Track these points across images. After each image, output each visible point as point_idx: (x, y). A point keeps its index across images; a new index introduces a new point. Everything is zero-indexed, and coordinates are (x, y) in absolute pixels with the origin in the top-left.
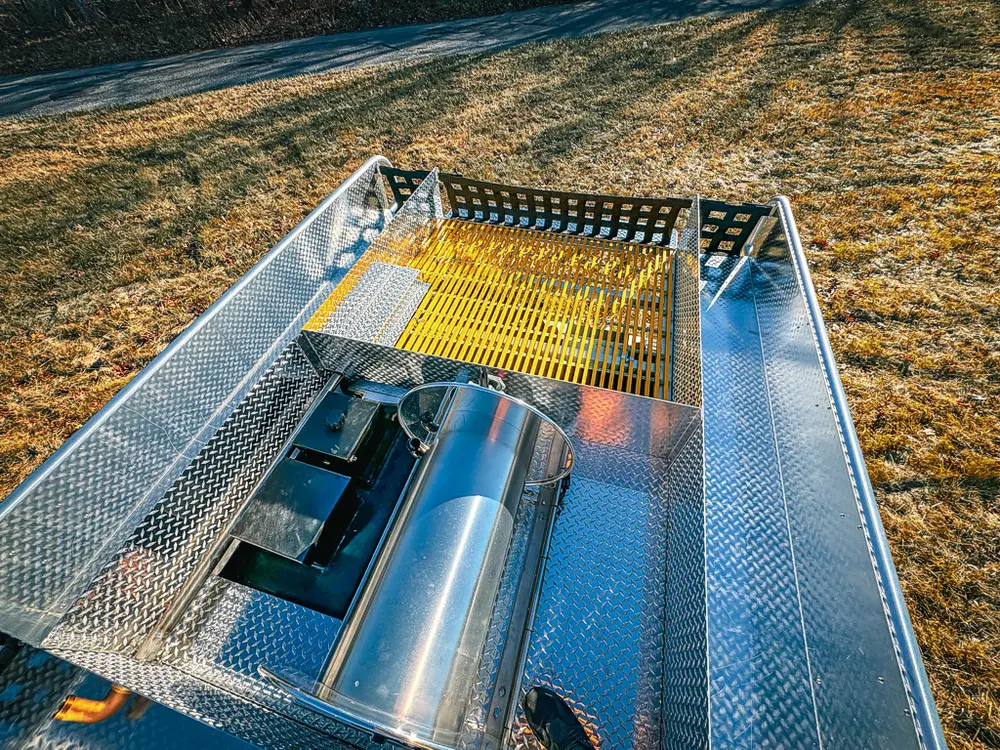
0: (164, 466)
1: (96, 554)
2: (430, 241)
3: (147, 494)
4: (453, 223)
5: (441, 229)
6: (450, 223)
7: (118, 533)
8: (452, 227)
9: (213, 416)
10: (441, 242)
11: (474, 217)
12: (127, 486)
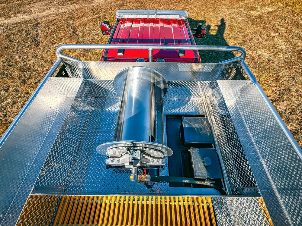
3: (247, 126)
12: (252, 122)
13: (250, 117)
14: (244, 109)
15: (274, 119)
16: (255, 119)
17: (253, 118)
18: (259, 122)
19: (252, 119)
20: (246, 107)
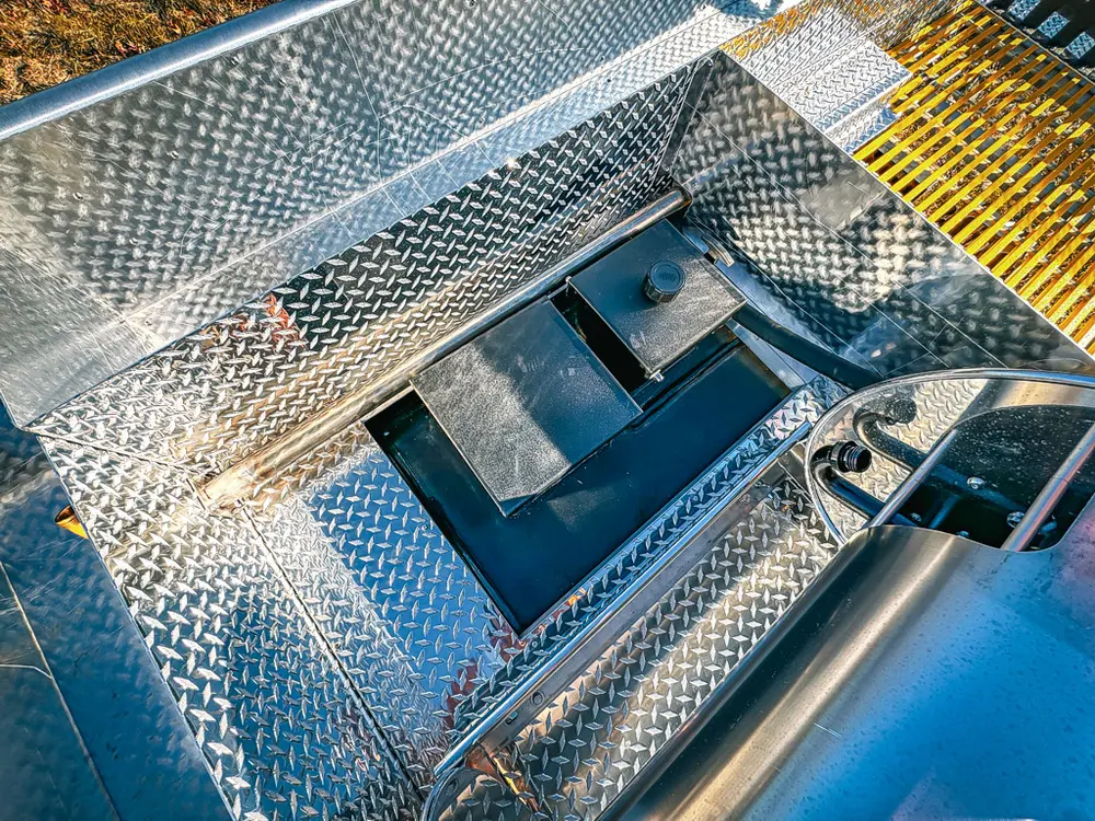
0: (352, 189)
1: (215, 270)
2: (929, 29)
3: (313, 218)
4: (987, 19)
5: (957, 17)
6: (981, 16)
7: (254, 257)
8: (980, 24)
9: (452, 147)
10: (947, 46)
11: (1006, 8)
12: (290, 187)
13: (257, 203)
14: (201, 241)
15: (275, 45)
16: (269, 169)
17: (265, 181)
18: (291, 148)
19: (269, 189)
20: (187, 227)
